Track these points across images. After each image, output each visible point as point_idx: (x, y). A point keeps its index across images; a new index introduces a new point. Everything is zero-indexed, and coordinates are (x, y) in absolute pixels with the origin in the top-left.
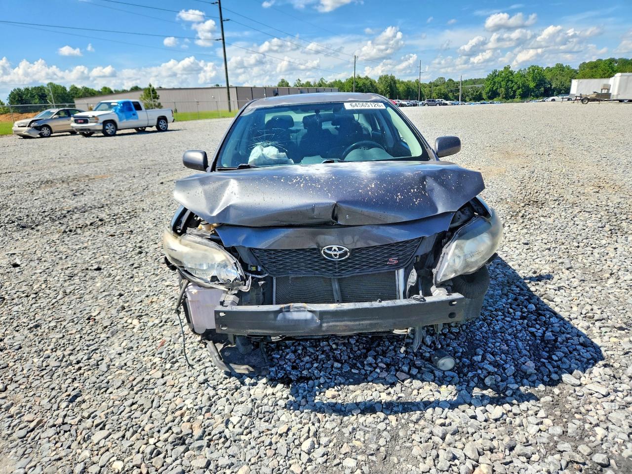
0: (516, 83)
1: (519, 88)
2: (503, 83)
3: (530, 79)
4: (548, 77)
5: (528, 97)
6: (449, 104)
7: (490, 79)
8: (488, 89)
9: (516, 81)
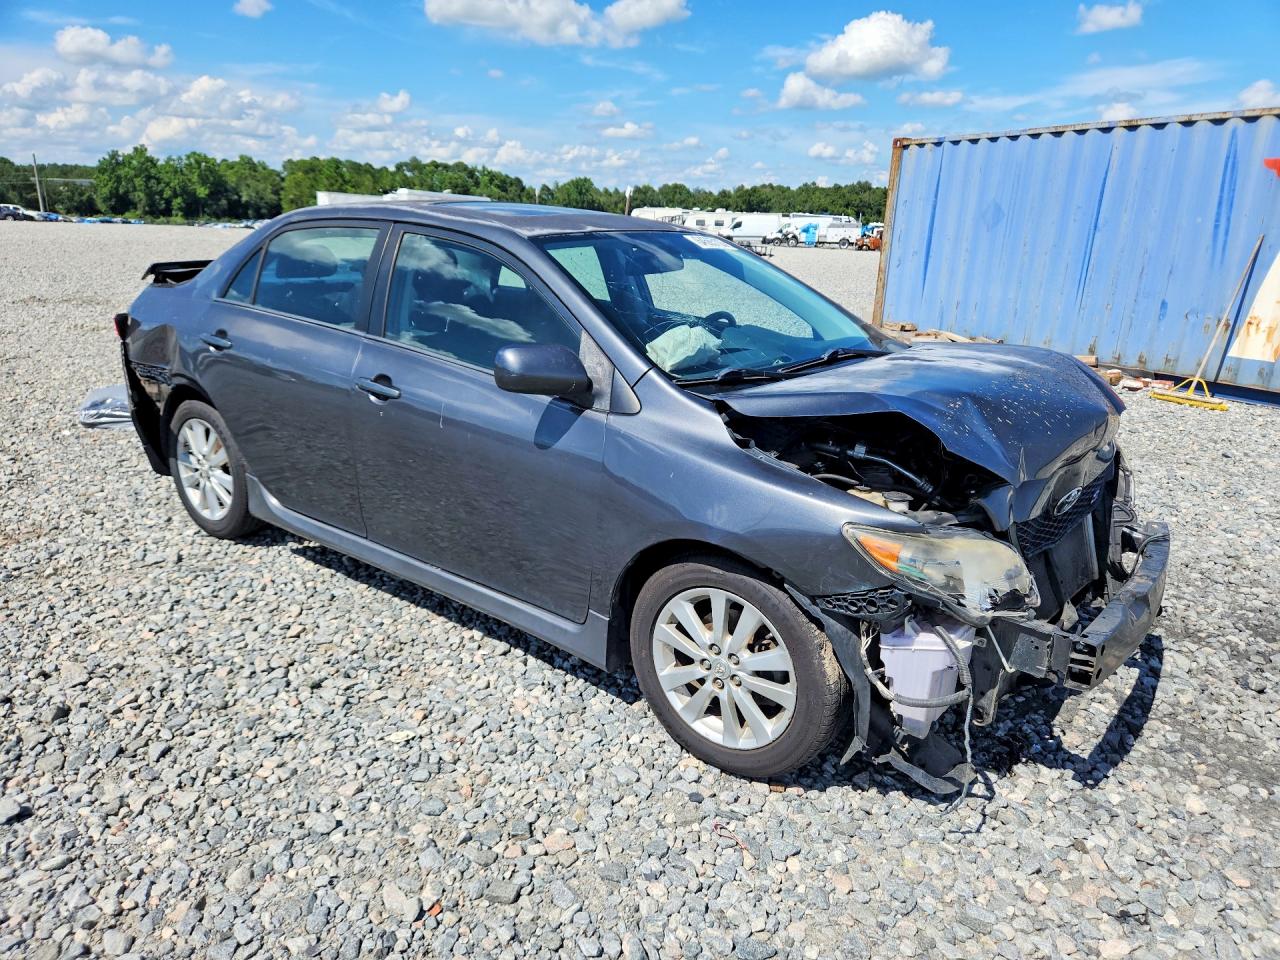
0: (168, 184)
1: (175, 195)
2: (138, 182)
3: (195, 178)
4: (231, 179)
5: (198, 216)
6: (37, 217)
7: (106, 170)
8: (106, 191)
9: (167, 180)
